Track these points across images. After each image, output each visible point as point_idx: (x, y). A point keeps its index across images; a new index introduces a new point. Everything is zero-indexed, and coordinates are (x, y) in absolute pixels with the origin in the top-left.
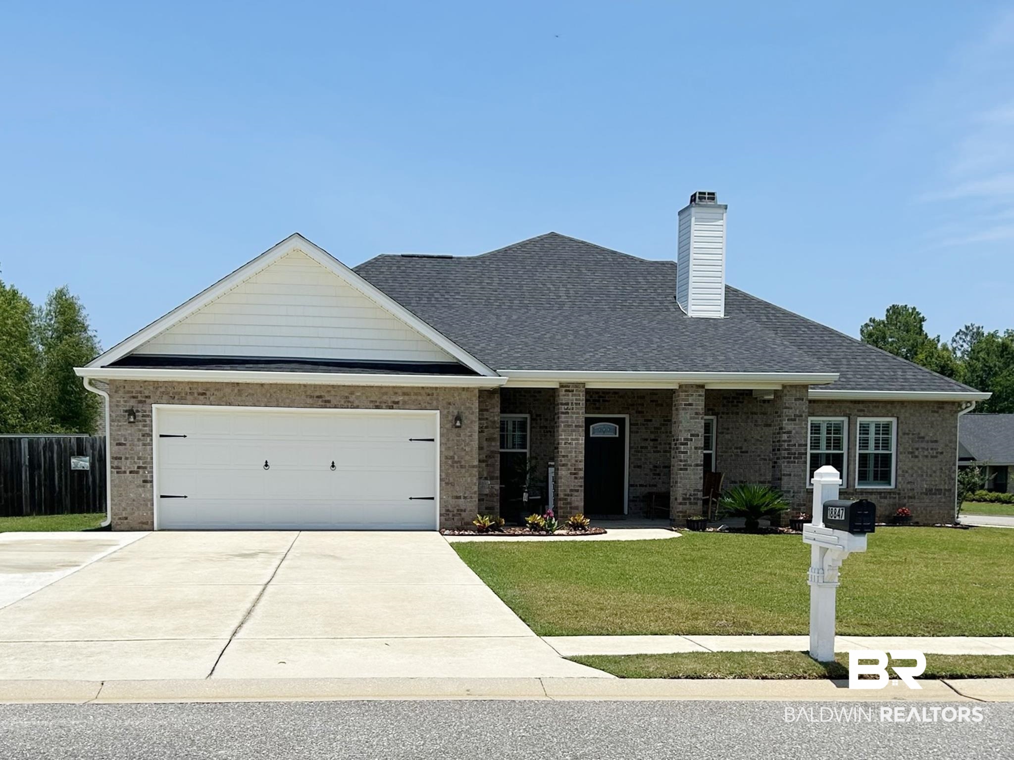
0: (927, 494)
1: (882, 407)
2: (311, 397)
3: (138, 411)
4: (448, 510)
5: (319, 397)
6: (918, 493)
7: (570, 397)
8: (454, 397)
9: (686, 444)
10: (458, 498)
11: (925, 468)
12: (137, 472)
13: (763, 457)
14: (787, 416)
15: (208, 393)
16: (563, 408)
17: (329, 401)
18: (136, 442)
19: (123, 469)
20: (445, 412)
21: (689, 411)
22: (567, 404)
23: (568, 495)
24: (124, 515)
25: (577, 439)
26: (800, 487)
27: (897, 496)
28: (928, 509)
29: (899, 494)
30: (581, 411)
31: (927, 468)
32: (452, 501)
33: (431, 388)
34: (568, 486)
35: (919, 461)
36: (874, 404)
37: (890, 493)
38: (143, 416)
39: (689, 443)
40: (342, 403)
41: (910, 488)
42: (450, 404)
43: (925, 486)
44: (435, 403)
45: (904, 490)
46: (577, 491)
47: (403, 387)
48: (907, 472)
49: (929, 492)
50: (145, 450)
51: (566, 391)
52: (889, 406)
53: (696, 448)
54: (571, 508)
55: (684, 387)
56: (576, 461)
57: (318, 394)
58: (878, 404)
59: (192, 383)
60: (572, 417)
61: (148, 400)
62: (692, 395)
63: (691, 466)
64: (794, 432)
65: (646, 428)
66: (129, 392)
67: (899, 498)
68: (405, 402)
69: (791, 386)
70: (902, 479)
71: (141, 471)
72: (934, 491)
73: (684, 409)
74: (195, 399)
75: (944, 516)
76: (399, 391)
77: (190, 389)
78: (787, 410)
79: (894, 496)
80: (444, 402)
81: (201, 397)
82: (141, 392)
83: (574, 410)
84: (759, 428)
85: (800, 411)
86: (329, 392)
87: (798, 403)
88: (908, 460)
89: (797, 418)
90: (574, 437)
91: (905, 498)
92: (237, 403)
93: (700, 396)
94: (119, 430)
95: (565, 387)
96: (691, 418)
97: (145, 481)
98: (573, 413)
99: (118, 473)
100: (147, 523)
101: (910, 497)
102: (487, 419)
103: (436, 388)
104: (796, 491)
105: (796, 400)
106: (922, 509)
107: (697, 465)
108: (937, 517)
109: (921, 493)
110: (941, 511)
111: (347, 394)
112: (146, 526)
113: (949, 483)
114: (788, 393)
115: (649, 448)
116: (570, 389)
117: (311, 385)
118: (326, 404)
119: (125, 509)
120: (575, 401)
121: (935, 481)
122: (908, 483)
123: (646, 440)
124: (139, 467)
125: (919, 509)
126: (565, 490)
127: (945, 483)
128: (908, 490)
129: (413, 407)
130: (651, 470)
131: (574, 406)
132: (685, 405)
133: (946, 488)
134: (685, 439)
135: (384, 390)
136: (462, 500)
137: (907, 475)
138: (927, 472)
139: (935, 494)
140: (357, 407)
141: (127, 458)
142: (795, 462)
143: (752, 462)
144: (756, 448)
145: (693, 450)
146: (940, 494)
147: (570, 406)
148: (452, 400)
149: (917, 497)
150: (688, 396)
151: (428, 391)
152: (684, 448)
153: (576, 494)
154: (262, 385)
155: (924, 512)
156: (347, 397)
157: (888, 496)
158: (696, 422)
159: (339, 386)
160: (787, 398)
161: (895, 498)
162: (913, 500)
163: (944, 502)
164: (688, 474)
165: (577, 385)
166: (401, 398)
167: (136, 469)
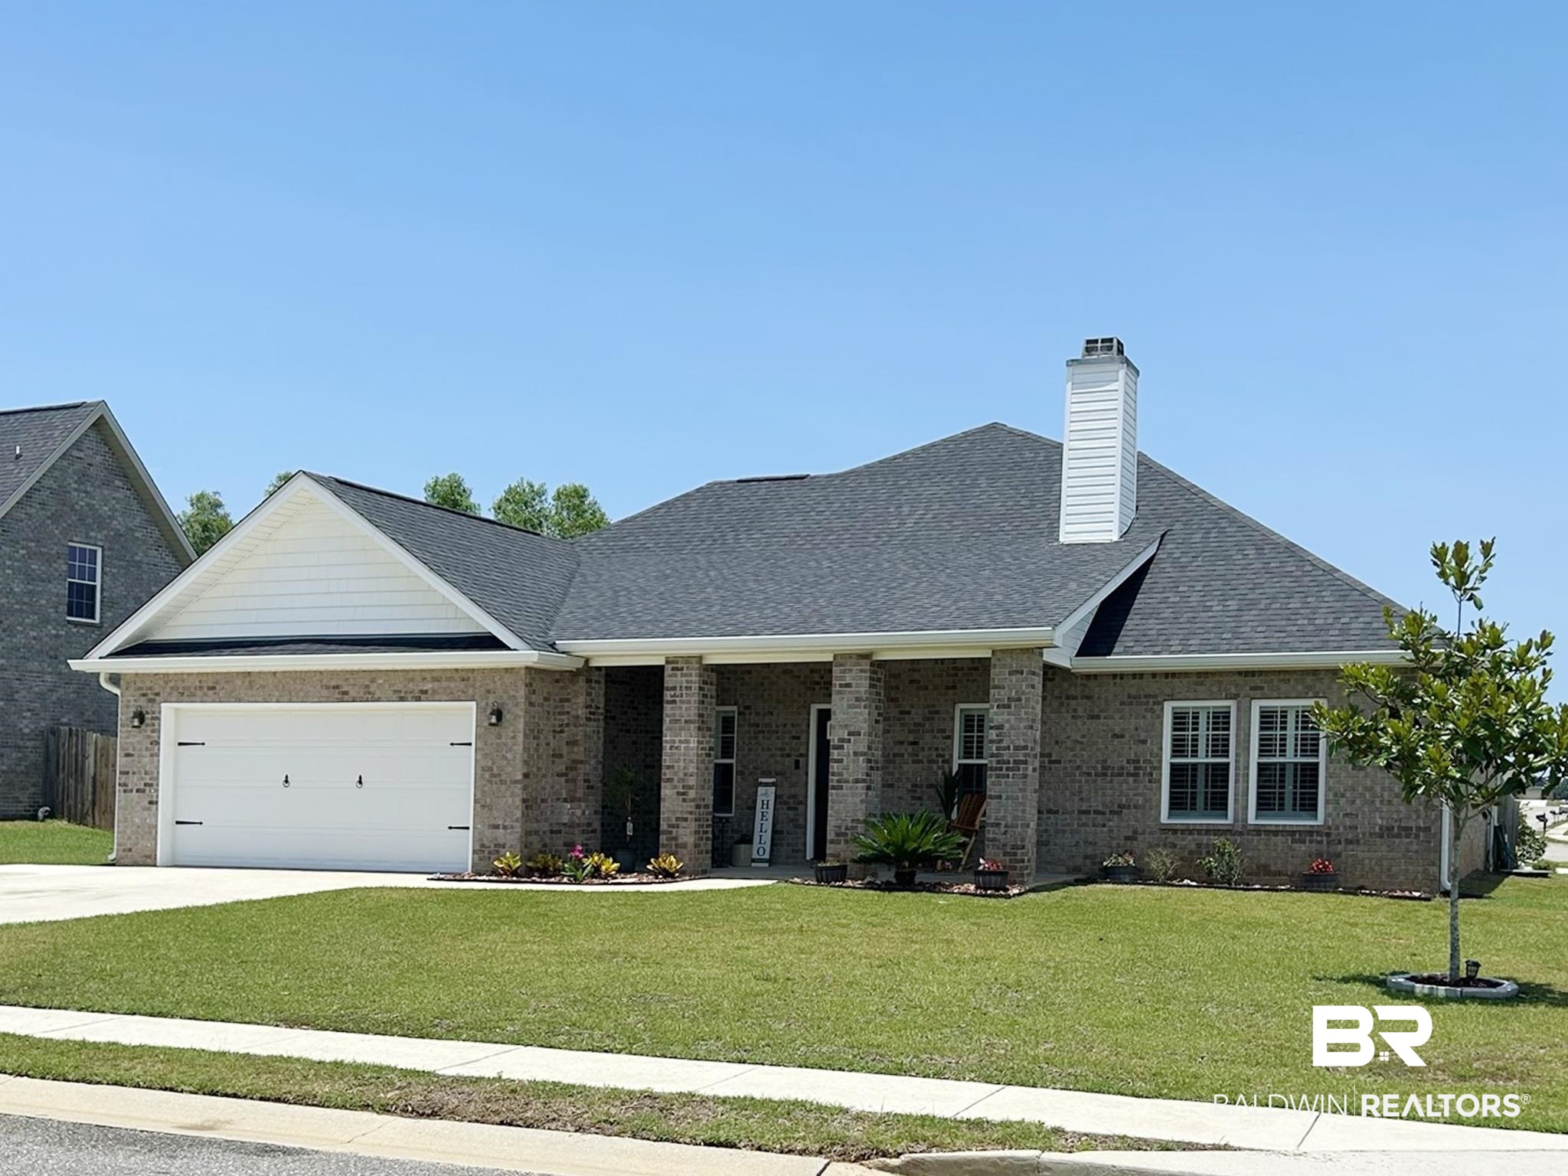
0: (1382, 836)
1: (1296, 680)
2: (327, 688)
3: (147, 713)
4: (483, 846)
5: (336, 687)
6: (1364, 834)
7: (679, 678)
8: (495, 682)
9: (842, 747)
10: (497, 827)
11: (1378, 789)
12: (144, 791)
13: (1084, 770)
14: (997, 700)
15: (218, 687)
16: (668, 695)
17: (346, 693)
18: (144, 753)
19: (130, 787)
20: (483, 704)
21: (846, 696)
22: (674, 688)
23: (673, 826)
24: (129, 846)
25: (688, 742)
26: (1016, 818)
27: (1325, 839)
28: (1385, 863)
29: (1328, 835)
30: (693, 699)
31: (1383, 789)
32: (489, 833)
33: (467, 670)
34: (674, 812)
35: (1366, 776)
36: (1282, 676)
37: (1311, 833)
38: (153, 718)
39: (845, 745)
40: (362, 694)
41: (1348, 824)
42: (489, 692)
43: (1379, 821)
44: (470, 692)
45: (1337, 828)
46: (686, 820)
47: (433, 670)
48: (1343, 796)
49: (1387, 832)
50: (152, 762)
51: (673, 669)
52: (1309, 680)
53: (856, 754)
54: (676, 845)
55: (841, 658)
56: (685, 775)
57: (334, 683)
58: (1287, 677)
59: (202, 674)
60: (681, 708)
61: (157, 698)
62: (851, 670)
63: (848, 782)
64: (1007, 726)
65: (902, 725)
66: (140, 689)
67: (1328, 843)
68: (434, 692)
69: (1003, 651)
70: (1335, 809)
71: (147, 789)
72: (1396, 830)
73: (839, 693)
74: (205, 695)
75: (1416, 877)
76: (428, 676)
77: (200, 682)
78: (996, 691)
79: (1319, 838)
80: (482, 690)
81: (211, 692)
82: (150, 688)
83: (684, 698)
84: (1079, 723)
85: (1017, 692)
86: (346, 679)
87: (1014, 678)
88: (1343, 775)
89: (1013, 704)
90: (683, 738)
91: (1340, 842)
92: (246, 698)
93: (862, 671)
94: (128, 737)
95: (673, 662)
96: (850, 707)
97: (151, 803)
98: (682, 702)
99: (125, 791)
100: (149, 857)
101: (1349, 842)
102: (568, 713)
103: (473, 670)
104: (1010, 823)
105: (1010, 673)
106: (1373, 862)
107: (857, 781)
108: (1402, 878)
109: (1371, 834)
110: (1411, 868)
111: (367, 683)
112: (149, 861)
113: (1427, 816)
114: (998, 663)
115: (906, 756)
116: (679, 666)
117: (328, 672)
118: (343, 696)
119: (129, 838)
120: (684, 685)
121: (1398, 811)
122: (1346, 815)
123: (902, 743)
124: (145, 785)
125: (1367, 862)
126: (669, 819)
127: (1418, 817)
128: (1345, 827)
129: (445, 698)
130: (909, 791)
131: (684, 692)
132: (841, 686)
133: (1422, 825)
134: (840, 740)
135: (411, 675)
136: (501, 831)
137: (1342, 801)
138: (1382, 796)
139: (1398, 836)
140: (379, 700)
141: (134, 773)
142: (1008, 776)
143: (1068, 779)
144: (1074, 755)
145: (852, 756)
146: (1407, 836)
147: (678, 692)
148: (491, 686)
149: (1362, 841)
150: (844, 672)
151: (463, 674)
152: (839, 754)
153: (684, 824)
154: (275, 673)
155: (1377, 868)
156: (367, 686)
157: (1308, 839)
158: (855, 713)
159: (358, 672)
160: (997, 670)
161: (1321, 842)
162: (1355, 847)
163: (1417, 852)
164: (844, 795)
165: (688, 659)
166: (430, 686)
167: (142, 787)
